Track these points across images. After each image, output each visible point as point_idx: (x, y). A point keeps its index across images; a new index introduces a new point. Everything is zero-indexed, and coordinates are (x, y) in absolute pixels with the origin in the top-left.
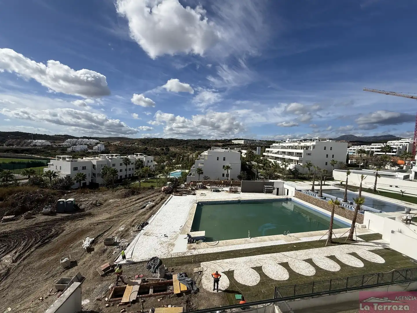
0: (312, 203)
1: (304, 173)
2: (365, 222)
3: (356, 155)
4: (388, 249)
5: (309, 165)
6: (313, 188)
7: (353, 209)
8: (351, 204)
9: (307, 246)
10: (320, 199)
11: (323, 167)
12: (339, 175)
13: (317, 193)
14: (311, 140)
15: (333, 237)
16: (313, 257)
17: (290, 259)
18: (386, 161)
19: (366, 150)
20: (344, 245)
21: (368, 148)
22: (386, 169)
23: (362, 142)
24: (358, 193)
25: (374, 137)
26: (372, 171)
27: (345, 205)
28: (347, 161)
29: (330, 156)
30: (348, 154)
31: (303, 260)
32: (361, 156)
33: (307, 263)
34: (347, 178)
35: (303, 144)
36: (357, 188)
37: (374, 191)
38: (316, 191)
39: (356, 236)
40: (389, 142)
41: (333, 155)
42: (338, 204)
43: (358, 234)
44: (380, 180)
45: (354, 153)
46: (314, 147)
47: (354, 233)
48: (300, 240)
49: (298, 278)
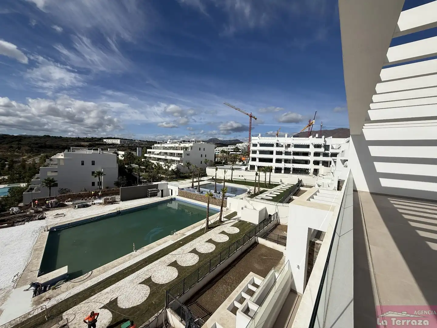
0: (192, 199)
1: (184, 172)
2: (228, 206)
3: (220, 154)
4: (240, 221)
5: (189, 164)
6: (193, 185)
7: (221, 197)
8: (219, 193)
9: (191, 239)
10: (198, 194)
11: (200, 166)
12: (210, 171)
13: (196, 188)
14: (189, 141)
15: (210, 223)
16: (196, 246)
17: (177, 256)
18: (236, 158)
19: (226, 150)
20: (217, 228)
21: (226, 149)
22: (237, 164)
23: (222, 144)
24: (223, 184)
25: (229, 140)
26: (229, 166)
27: (215, 195)
28: (215, 160)
29: (204, 156)
30: (215, 154)
31: (189, 252)
32: (223, 155)
33: (192, 254)
34: (216, 173)
35: (182, 145)
36: (222, 180)
37: (231, 181)
39: (224, 218)
40: (237, 144)
41: (206, 155)
42: (211, 195)
43: (225, 216)
44: (235, 172)
45: (219, 152)
46: (192, 147)
47: (222, 215)
48: (185, 235)
49: (185, 271)
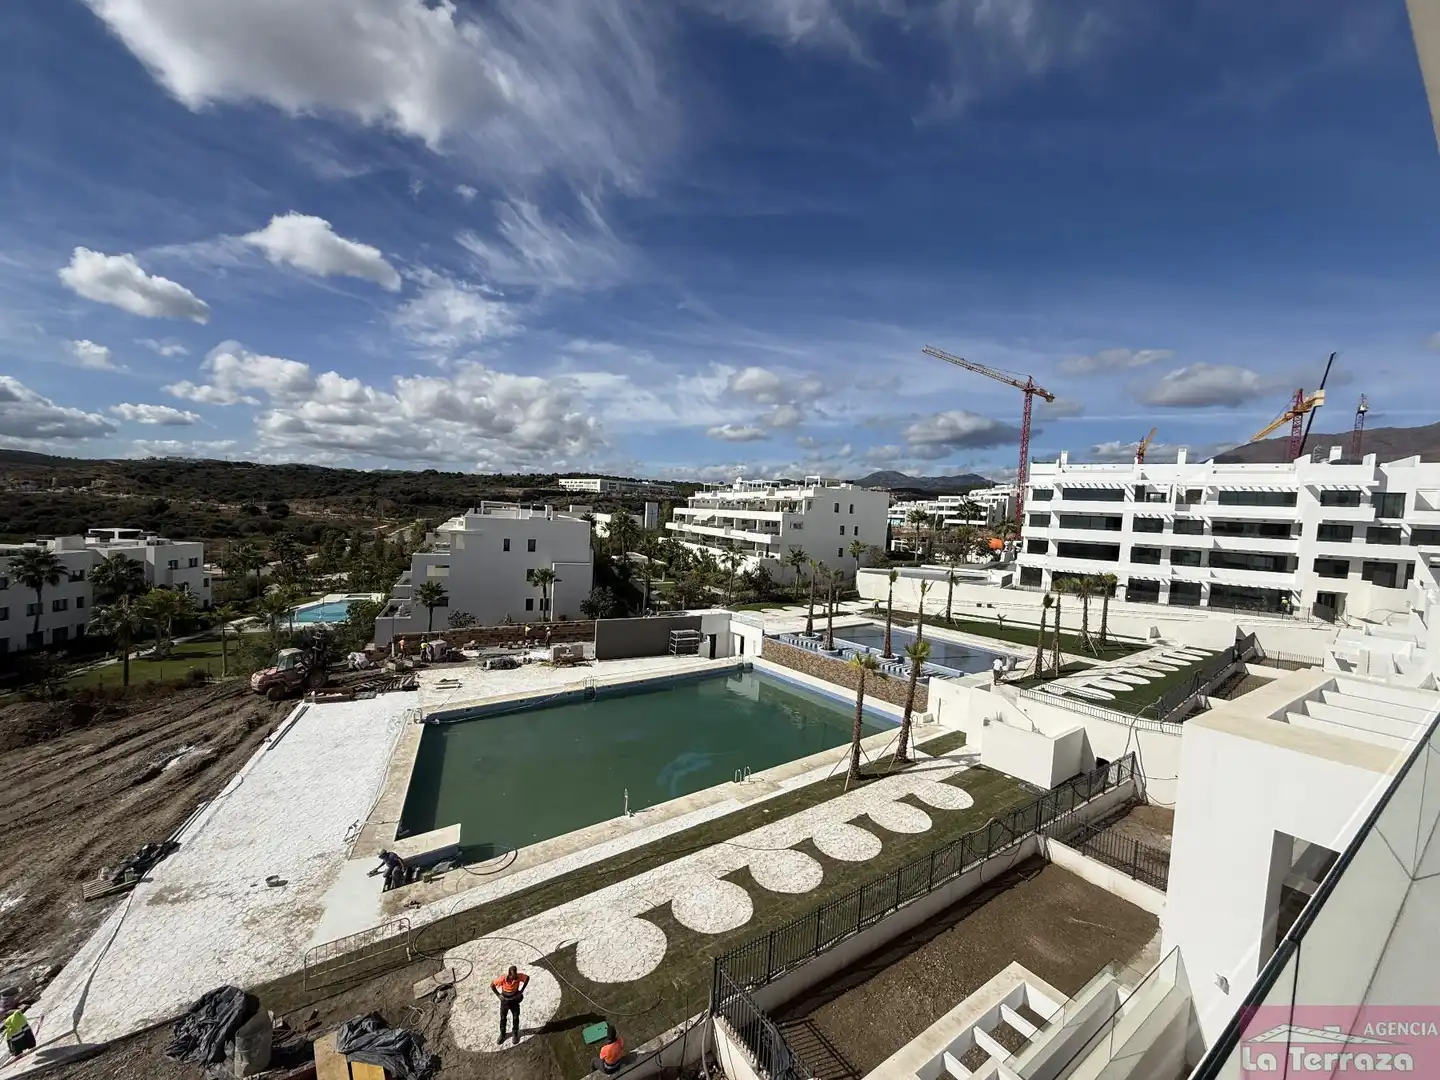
0: (808, 672)
1: (783, 582)
2: (932, 707)
3: (908, 526)
4: (978, 768)
5: (798, 557)
6: (810, 625)
7: (905, 673)
8: (901, 661)
9: (799, 803)
10: (827, 657)
11: (834, 565)
12: (871, 584)
13: (821, 639)
14: (801, 483)
15: (863, 761)
16: (815, 832)
17: (754, 854)
18: (968, 541)
19: (928, 512)
20: (886, 780)
21: (931, 508)
22: (968, 563)
23: (916, 491)
24: (914, 629)
25: (943, 478)
26: (941, 570)
27: (886, 667)
28: (889, 545)
29: (850, 531)
30: (890, 524)
31: (791, 848)
32: (918, 528)
33: (800, 854)
34: (891, 592)
35: (780, 495)
36: (912, 615)
37: (946, 622)
38: (818, 634)
39: (914, 748)
40: (972, 492)
41: (856, 528)
42: (873, 665)
43: (918, 742)
44: (962, 591)
45: (902, 520)
46: (809, 503)
47: (910, 738)
48: (780, 788)
49: (776, 909)
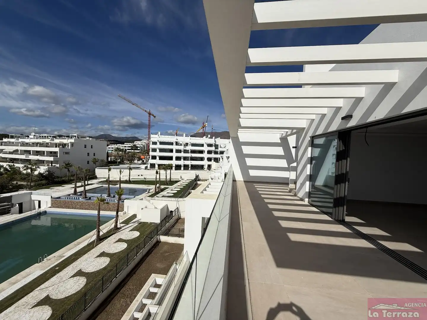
0: (75, 208)
1: (59, 175)
2: (125, 209)
3: (114, 153)
4: (141, 223)
5: (68, 165)
6: (75, 191)
7: (116, 200)
8: (114, 197)
9: (74, 259)
10: (84, 201)
11: (85, 167)
12: (101, 173)
13: (81, 195)
14: (68, 137)
15: (101, 233)
16: (82, 266)
17: (51, 289)
18: (135, 157)
19: (121, 148)
20: (111, 237)
21: (122, 147)
22: (135, 163)
23: (116, 141)
24: (118, 186)
25: (126, 137)
27: (109, 200)
28: (108, 159)
29: (91, 155)
30: (108, 152)
31: (71, 277)
32: (118, 153)
33: (76, 277)
34: (109, 174)
35: (57, 141)
36: (117, 181)
37: (129, 182)
38: (79, 193)
39: (120, 223)
40: (135, 142)
41: (94, 154)
42: (103, 200)
43: (121, 221)
44: (133, 172)
45: (112, 151)
46: (72, 144)
47: (118, 221)
48: (64, 256)
49: (65, 304)
